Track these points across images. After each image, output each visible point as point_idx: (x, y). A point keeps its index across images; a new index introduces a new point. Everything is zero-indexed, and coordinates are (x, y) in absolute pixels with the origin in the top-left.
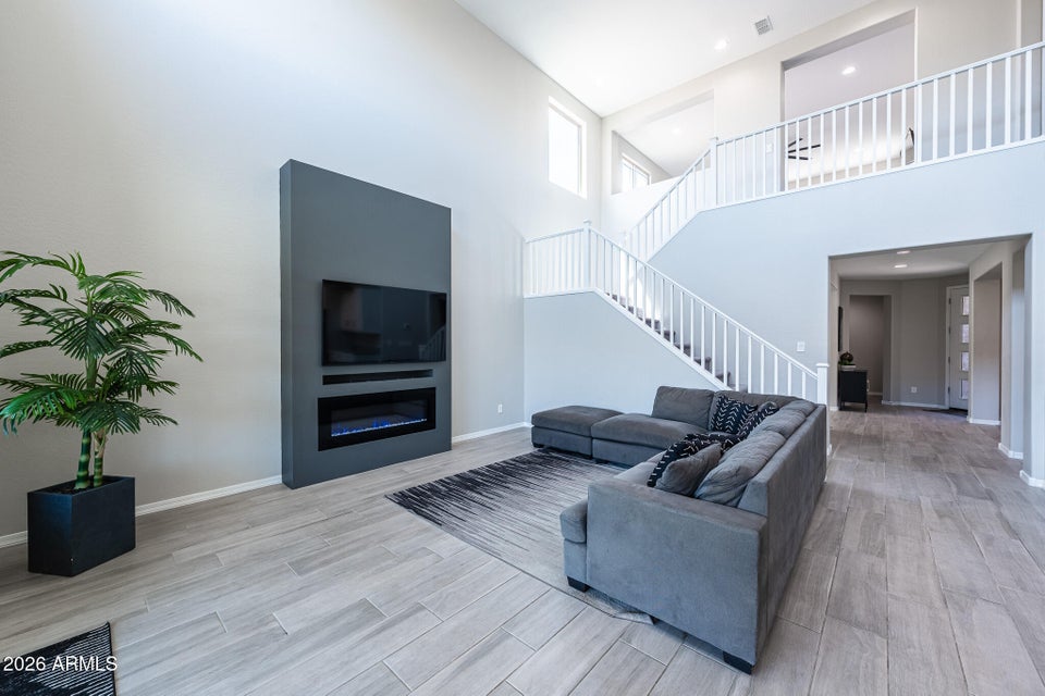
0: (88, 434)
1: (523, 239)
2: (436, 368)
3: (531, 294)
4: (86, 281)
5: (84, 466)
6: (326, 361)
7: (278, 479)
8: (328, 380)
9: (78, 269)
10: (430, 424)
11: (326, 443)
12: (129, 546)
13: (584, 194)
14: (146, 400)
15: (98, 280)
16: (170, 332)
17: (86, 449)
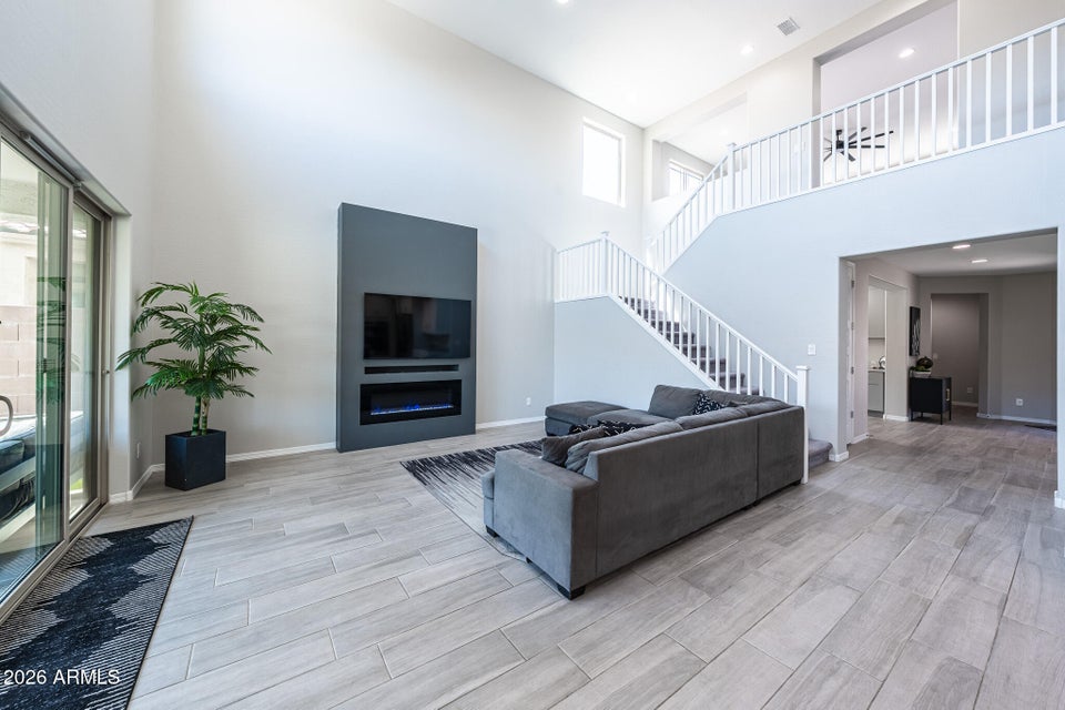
0: (199, 400)
1: (554, 250)
2: (462, 364)
3: (562, 299)
4: (196, 299)
5: (197, 421)
6: (367, 356)
7: (333, 445)
8: (368, 371)
9: (194, 292)
10: (457, 411)
11: (366, 420)
12: (222, 477)
13: (623, 204)
14: (239, 379)
15: (203, 299)
16: (249, 332)
17: (198, 410)
